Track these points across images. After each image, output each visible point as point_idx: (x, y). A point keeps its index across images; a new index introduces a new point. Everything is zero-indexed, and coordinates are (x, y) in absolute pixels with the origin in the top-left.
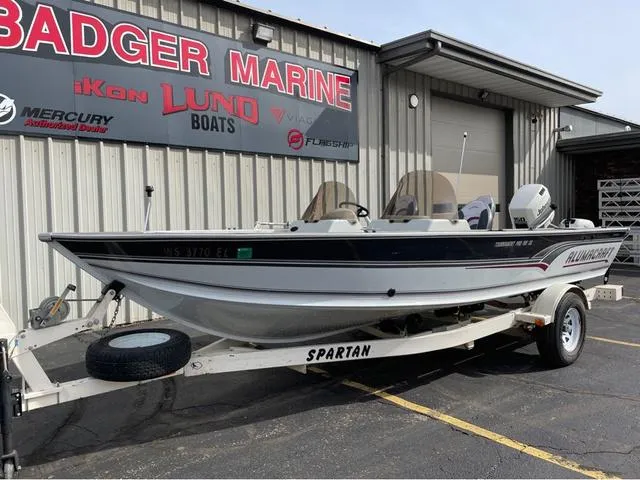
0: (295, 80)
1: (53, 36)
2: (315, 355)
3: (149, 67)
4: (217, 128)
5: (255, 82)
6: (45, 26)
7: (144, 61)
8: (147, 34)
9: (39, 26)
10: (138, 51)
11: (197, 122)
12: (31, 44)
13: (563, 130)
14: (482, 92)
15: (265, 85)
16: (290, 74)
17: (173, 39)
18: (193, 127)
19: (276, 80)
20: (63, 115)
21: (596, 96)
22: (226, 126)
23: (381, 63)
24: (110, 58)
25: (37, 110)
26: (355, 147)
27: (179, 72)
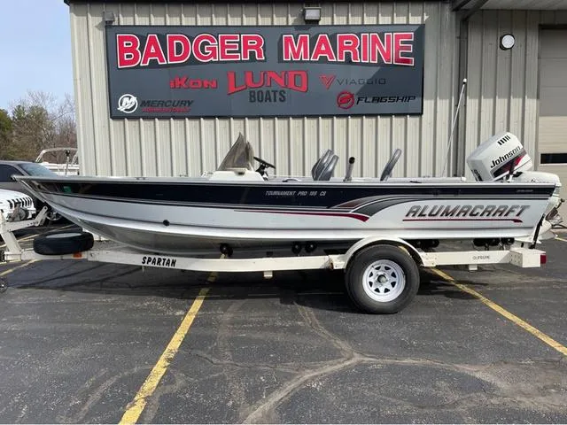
0: (347, 48)
1: (157, 53)
2: (146, 261)
3: (219, 62)
4: (270, 99)
5: (306, 57)
6: (153, 48)
7: (215, 58)
8: (217, 38)
9: (149, 49)
10: (211, 52)
11: (254, 97)
12: (145, 62)
15: (315, 57)
16: (341, 43)
17: (236, 38)
18: (251, 101)
19: (327, 51)
20: (163, 103)
22: (278, 96)
24: (192, 61)
25: (148, 102)
26: (418, 99)
27: (241, 61)
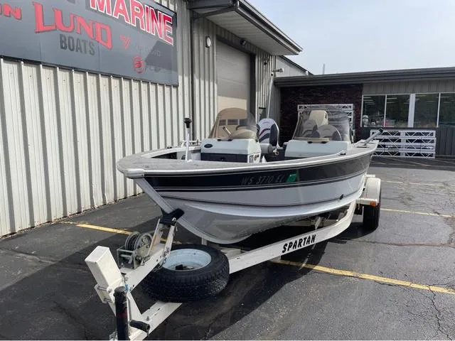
0: (137, 14)
4: (80, 49)
5: (109, 12)
11: (65, 42)
13: (278, 71)
14: (242, 40)
15: (116, 15)
16: (133, 8)
18: (62, 47)
19: (123, 12)
21: (299, 51)
22: (88, 49)
23: (190, 9)
